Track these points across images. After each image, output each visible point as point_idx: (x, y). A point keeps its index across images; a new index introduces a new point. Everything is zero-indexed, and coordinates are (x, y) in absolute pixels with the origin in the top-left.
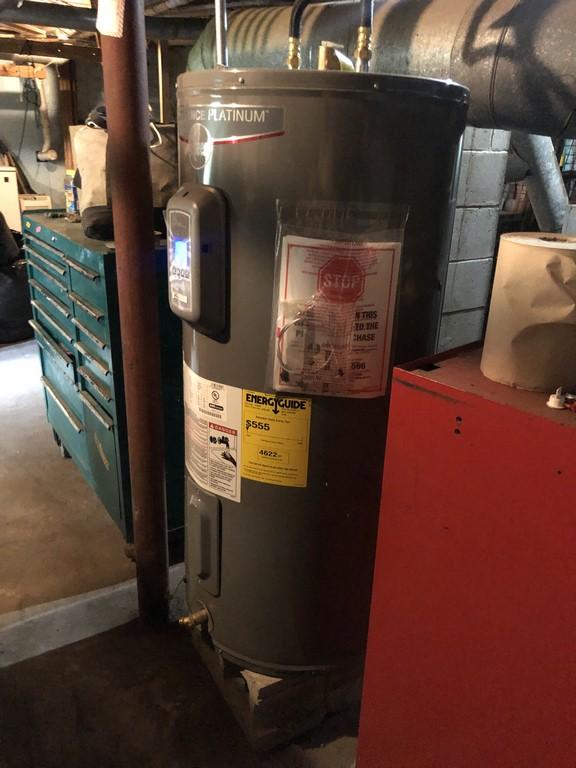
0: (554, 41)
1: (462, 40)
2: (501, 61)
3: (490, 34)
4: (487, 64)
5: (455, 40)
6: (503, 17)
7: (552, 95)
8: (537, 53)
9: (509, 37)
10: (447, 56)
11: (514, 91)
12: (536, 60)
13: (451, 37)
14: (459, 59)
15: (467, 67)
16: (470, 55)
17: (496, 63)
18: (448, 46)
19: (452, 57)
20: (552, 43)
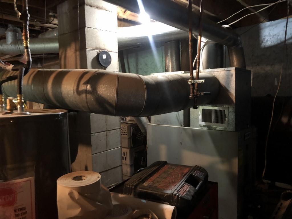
0: (104, 88)
1: (75, 87)
2: (88, 95)
3: (83, 86)
4: (84, 96)
5: (74, 87)
6: (86, 81)
7: (107, 106)
8: (99, 93)
9: (89, 87)
10: (72, 92)
11: (94, 104)
12: (99, 95)
13: (73, 86)
14: (75, 93)
15: (78, 96)
16: (79, 93)
17: (86, 96)
18: (72, 89)
19: (74, 93)
20: (103, 90)
